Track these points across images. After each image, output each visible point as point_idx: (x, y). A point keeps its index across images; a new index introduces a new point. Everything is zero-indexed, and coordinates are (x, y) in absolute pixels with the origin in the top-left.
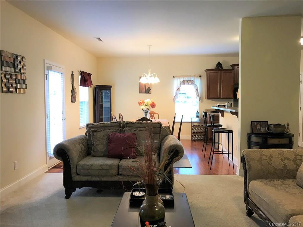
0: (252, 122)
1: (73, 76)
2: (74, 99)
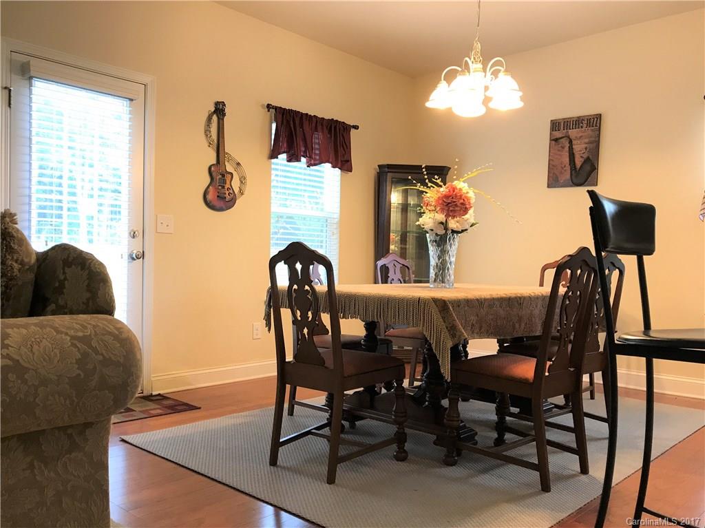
1: (219, 118)
2: (221, 197)
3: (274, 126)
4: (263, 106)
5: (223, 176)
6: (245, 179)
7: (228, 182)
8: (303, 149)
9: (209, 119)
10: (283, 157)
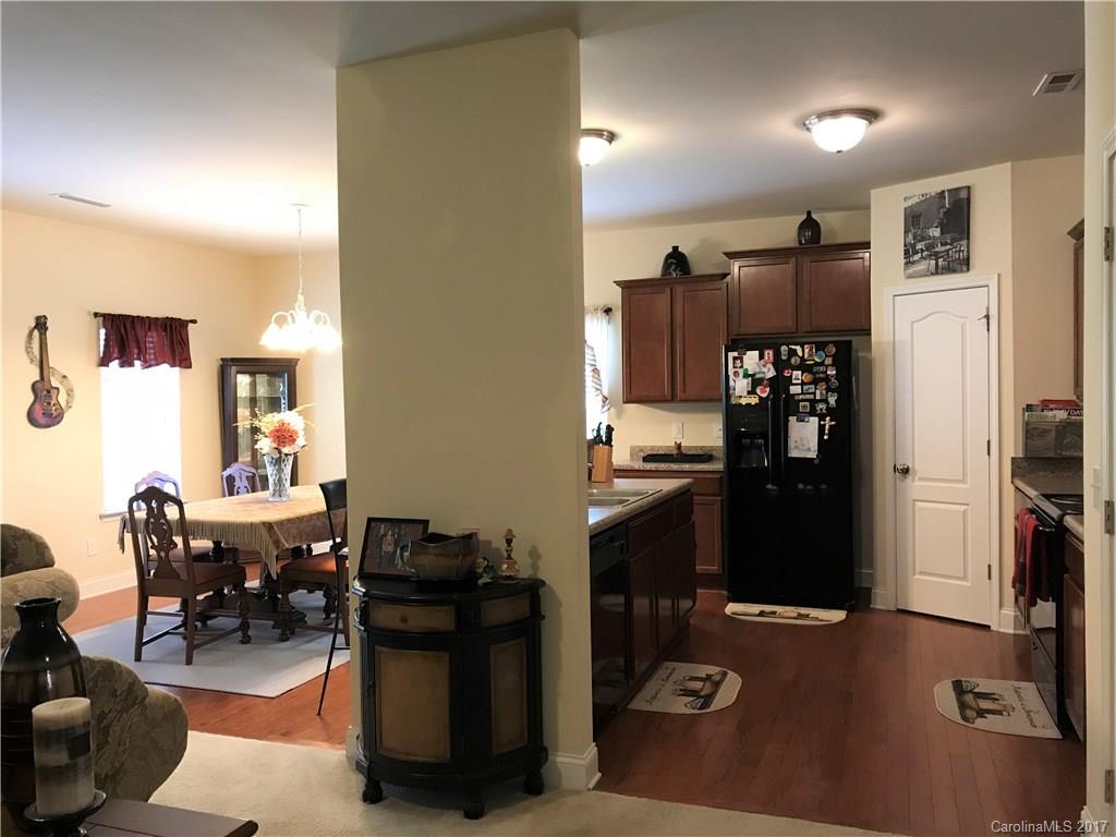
0: (370, 520)
1: (41, 334)
2: (47, 414)
3: (103, 331)
4: (89, 313)
5: (49, 392)
6: (72, 391)
7: (54, 397)
8: (136, 351)
9: (30, 335)
10: (115, 364)
